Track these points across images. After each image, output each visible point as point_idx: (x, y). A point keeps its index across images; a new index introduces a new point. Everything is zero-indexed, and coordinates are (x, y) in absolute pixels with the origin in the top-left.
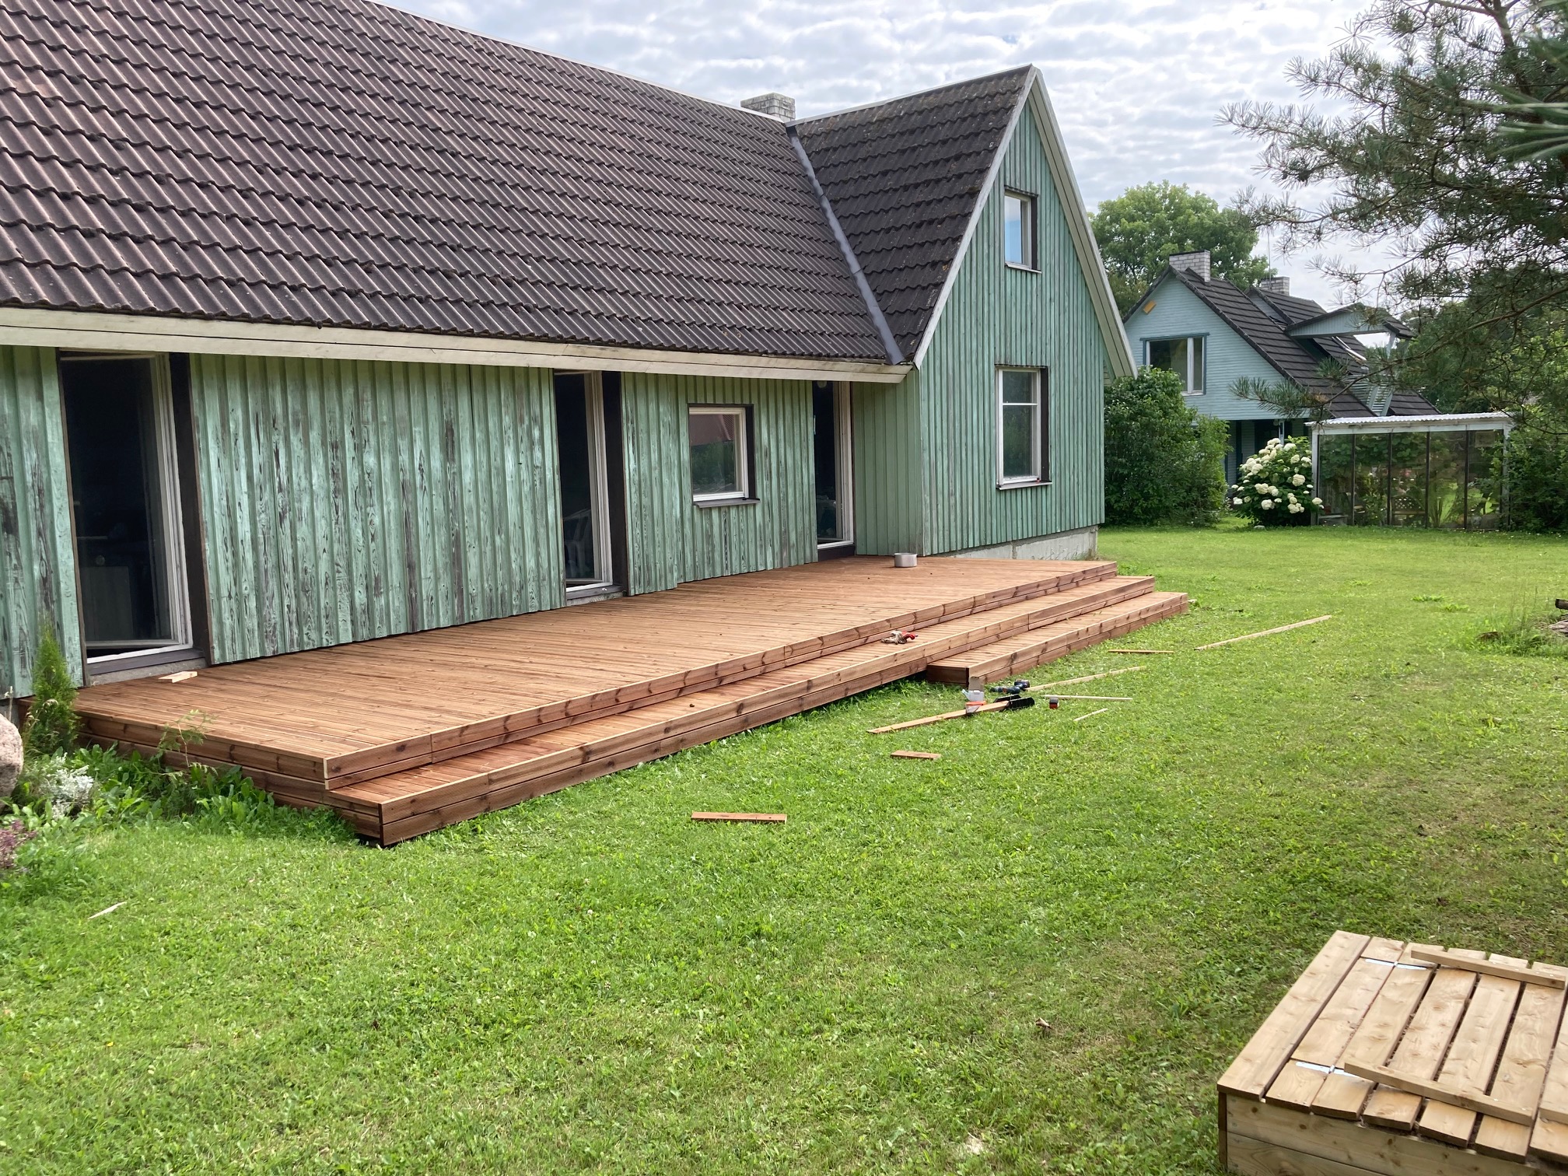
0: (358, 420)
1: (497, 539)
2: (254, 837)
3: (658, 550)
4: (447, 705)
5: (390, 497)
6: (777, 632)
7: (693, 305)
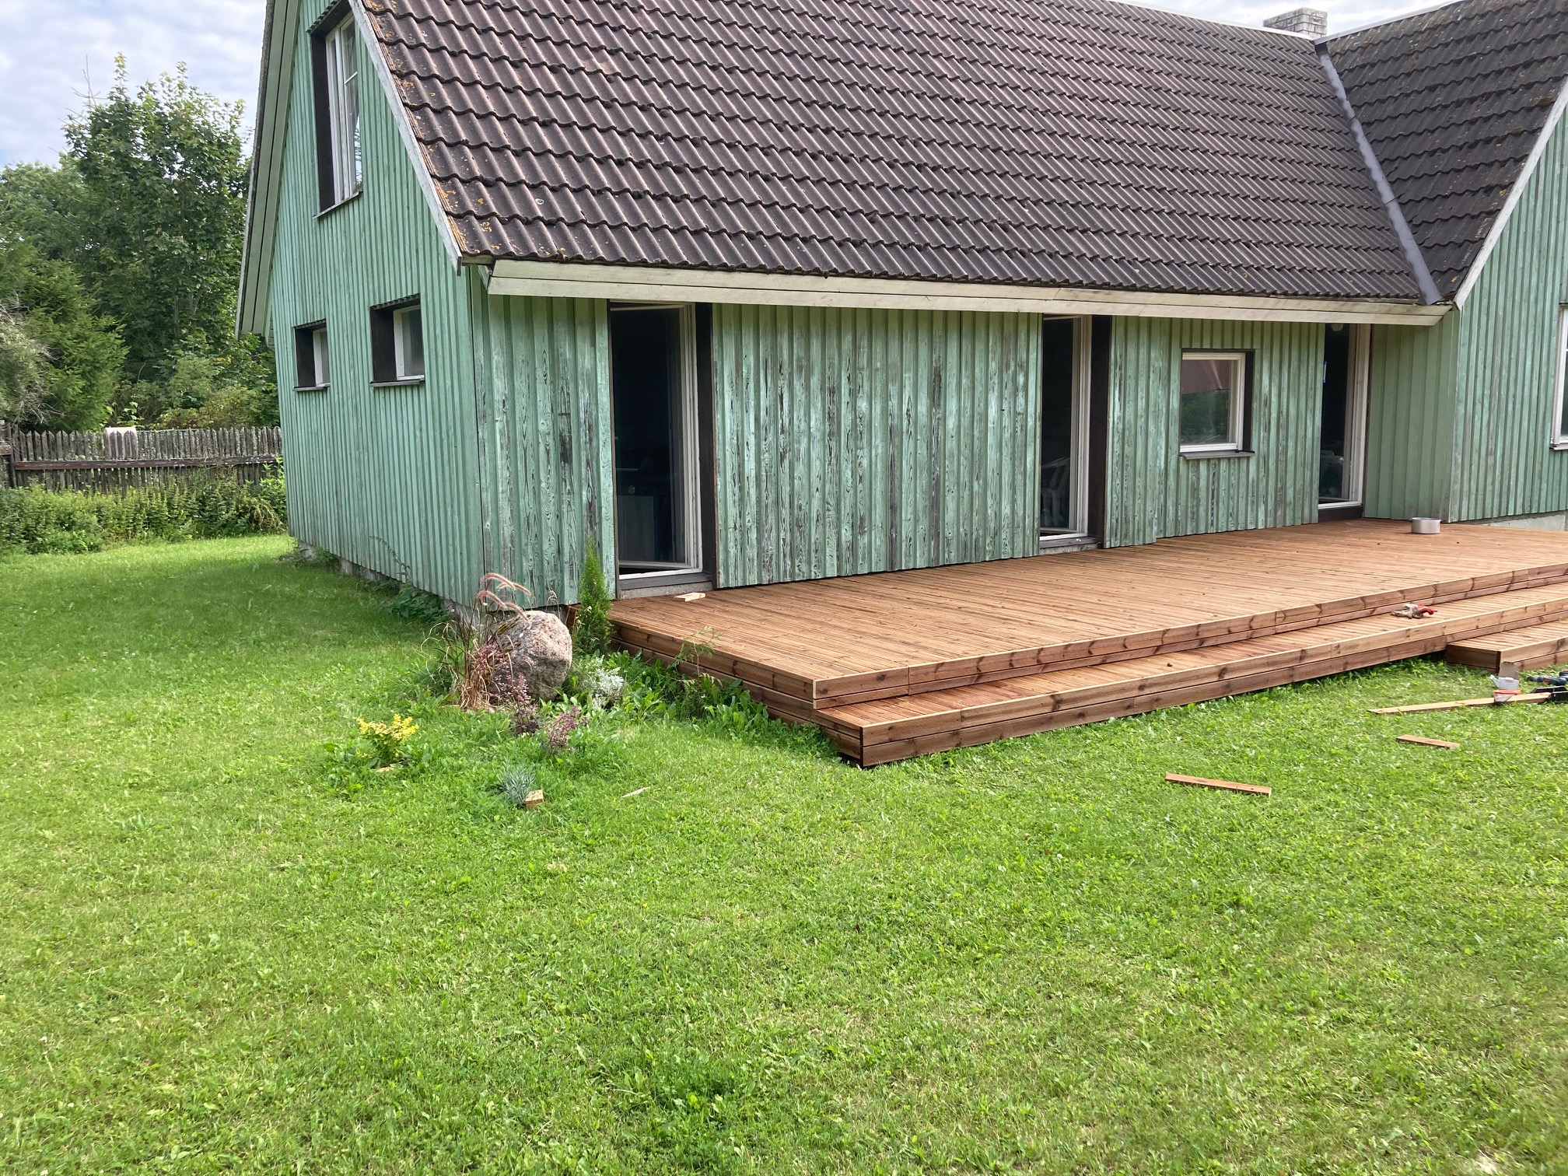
0: (855, 368)
1: (976, 484)
2: (752, 745)
3: (1138, 502)
4: (923, 641)
5: (878, 441)
6: (1268, 595)
7: (1196, 244)
